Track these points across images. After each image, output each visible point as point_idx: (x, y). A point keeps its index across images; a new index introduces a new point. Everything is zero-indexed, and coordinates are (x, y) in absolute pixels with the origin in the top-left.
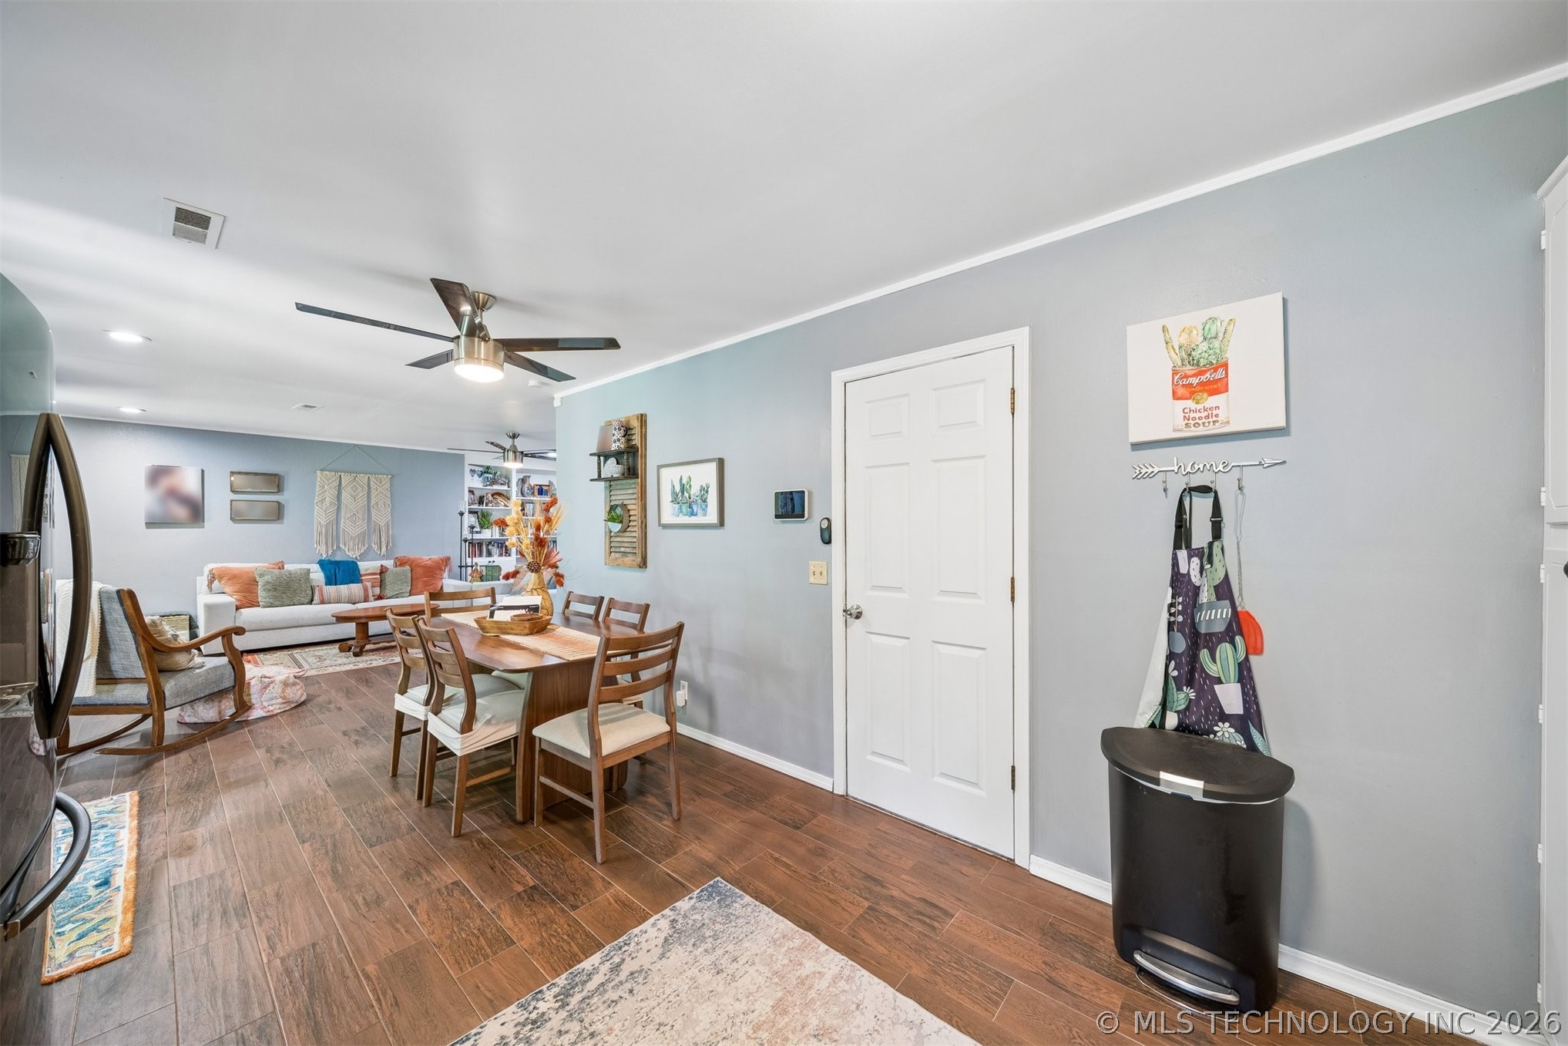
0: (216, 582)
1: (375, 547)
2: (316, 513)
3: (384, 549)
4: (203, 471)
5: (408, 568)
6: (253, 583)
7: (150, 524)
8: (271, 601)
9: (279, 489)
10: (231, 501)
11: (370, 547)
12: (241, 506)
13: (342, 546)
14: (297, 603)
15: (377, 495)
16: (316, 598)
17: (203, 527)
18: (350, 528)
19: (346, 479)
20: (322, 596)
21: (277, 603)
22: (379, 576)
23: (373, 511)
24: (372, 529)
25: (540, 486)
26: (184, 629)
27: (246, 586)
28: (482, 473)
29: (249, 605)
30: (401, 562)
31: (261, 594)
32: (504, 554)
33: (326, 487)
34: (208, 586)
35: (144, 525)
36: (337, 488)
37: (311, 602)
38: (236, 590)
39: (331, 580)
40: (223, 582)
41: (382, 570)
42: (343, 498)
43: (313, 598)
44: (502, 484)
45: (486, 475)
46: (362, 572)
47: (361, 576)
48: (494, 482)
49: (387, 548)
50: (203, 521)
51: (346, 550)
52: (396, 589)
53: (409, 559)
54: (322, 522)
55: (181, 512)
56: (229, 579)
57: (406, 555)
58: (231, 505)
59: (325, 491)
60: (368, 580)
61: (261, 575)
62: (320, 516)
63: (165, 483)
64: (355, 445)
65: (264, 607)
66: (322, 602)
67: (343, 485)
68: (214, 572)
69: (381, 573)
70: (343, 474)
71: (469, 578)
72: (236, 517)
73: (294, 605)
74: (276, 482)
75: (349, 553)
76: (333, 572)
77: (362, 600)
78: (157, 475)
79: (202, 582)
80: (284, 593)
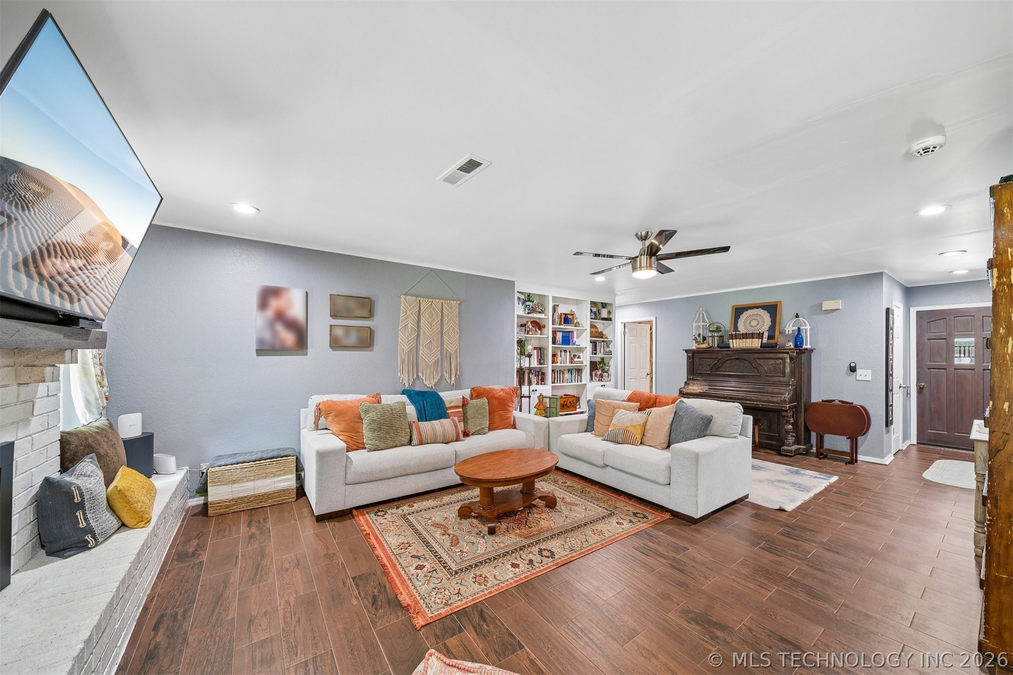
0: (322, 419)
1: (447, 375)
2: (400, 340)
3: (453, 378)
4: (307, 293)
5: (485, 400)
6: (357, 420)
7: (261, 352)
8: (377, 442)
9: (371, 315)
10: (331, 326)
11: (442, 376)
12: (339, 332)
13: (420, 375)
14: (399, 444)
15: (448, 322)
16: (415, 440)
17: (306, 354)
18: (427, 355)
19: (425, 304)
20: (420, 435)
21: (382, 445)
22: (461, 410)
23: (445, 338)
24: (444, 357)
25: (566, 314)
26: (291, 473)
27: (351, 424)
28: (525, 301)
29: (356, 447)
30: (477, 393)
31: (367, 435)
32: (540, 382)
33: (409, 313)
34: (315, 423)
35: (255, 352)
36: (417, 313)
37: (410, 442)
38: (343, 430)
39: (423, 416)
40: (330, 419)
41: (463, 402)
42: (422, 324)
43: (411, 437)
44: (539, 312)
45: (528, 303)
46: (448, 405)
47: (447, 409)
48: (532, 310)
49: (456, 377)
50: (307, 349)
51: (424, 379)
52: (477, 423)
53: (485, 390)
54: (405, 349)
55: (289, 338)
56: (336, 416)
57: (481, 386)
58: (331, 331)
59: (408, 317)
60: (455, 414)
61: (367, 412)
62: (404, 343)
63: (275, 304)
64: (432, 270)
65: (371, 450)
66: (421, 443)
67: (422, 311)
68: (321, 407)
69: (463, 405)
70: (422, 299)
71: (533, 410)
72: (336, 344)
73: (396, 447)
74: (367, 306)
75: (428, 383)
76: (422, 405)
77: (455, 439)
78: (268, 294)
79: (307, 416)
80: (388, 433)
